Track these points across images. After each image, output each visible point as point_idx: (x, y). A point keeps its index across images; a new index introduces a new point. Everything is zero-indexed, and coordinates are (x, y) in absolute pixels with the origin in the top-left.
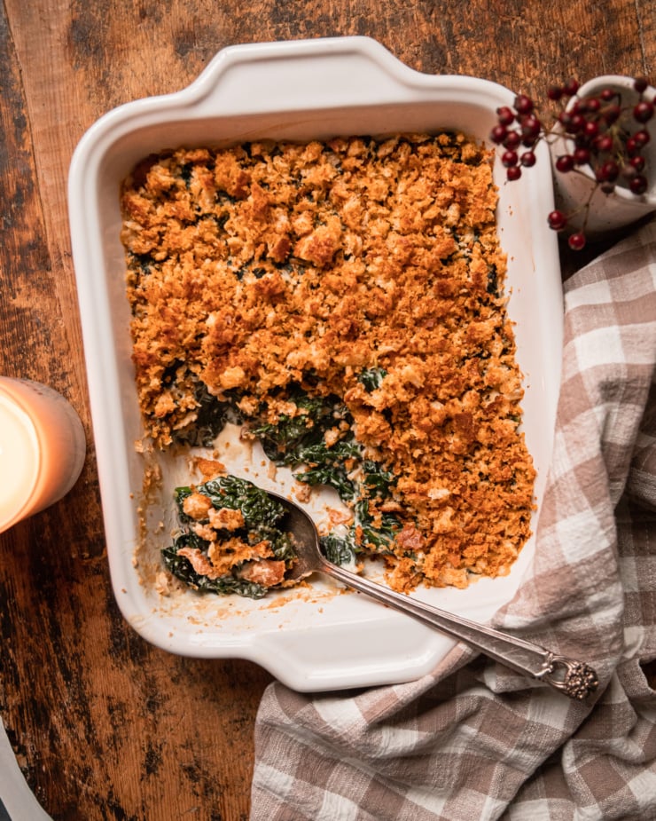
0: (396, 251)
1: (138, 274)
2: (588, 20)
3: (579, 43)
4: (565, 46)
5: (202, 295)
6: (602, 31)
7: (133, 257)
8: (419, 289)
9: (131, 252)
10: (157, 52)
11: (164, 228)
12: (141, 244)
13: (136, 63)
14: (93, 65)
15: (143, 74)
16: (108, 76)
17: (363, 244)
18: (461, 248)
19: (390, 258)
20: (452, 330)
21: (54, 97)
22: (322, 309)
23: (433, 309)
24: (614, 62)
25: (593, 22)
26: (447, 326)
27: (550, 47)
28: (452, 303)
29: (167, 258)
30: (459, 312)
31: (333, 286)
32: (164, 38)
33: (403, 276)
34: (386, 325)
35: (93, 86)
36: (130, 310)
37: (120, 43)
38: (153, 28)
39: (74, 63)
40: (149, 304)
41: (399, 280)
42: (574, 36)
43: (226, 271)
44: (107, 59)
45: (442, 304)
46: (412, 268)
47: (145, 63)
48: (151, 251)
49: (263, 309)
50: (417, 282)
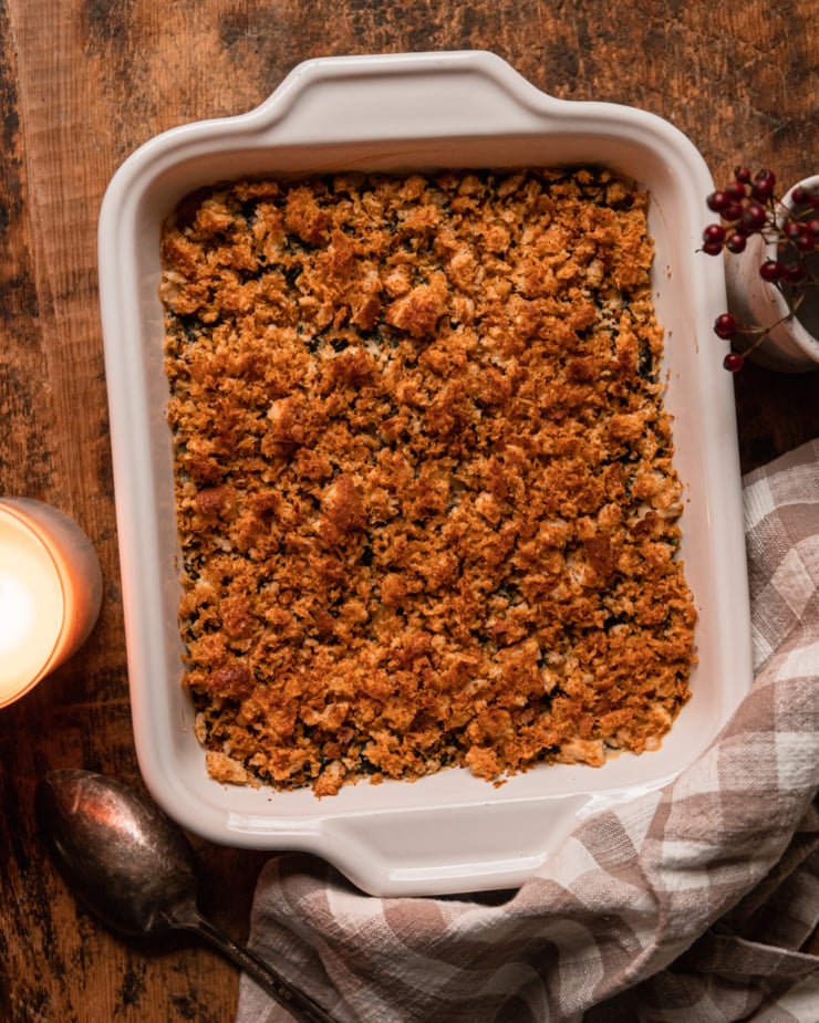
0: (519, 320)
1: (179, 340)
2: (765, 28)
3: (753, 57)
4: (734, 59)
5: (264, 373)
6: (782, 44)
7: (174, 319)
8: (547, 370)
9: (172, 312)
10: (197, 39)
11: (216, 283)
12: (184, 302)
13: (169, 52)
14: (112, 52)
15: (177, 66)
16: (131, 65)
17: (476, 309)
18: (605, 316)
19: (511, 328)
20: (589, 425)
21: (58, 91)
22: (418, 396)
23: (565, 396)
24: (797, 85)
25: (772, 30)
26: (582, 420)
27: (714, 59)
28: (590, 389)
29: (219, 322)
30: (598, 400)
31: (435, 364)
32: (207, 20)
33: (527, 353)
34: (503, 416)
35: (110, 79)
36: (167, 387)
37: (148, 24)
38: (193, 7)
39: (87, 48)
40: (193, 381)
41: (522, 358)
42: (746, 48)
43: (295, 342)
44: (131, 43)
45: (575, 392)
46: (538, 343)
47: (180, 52)
48: (198, 311)
49: (343, 393)
50: (545, 361)
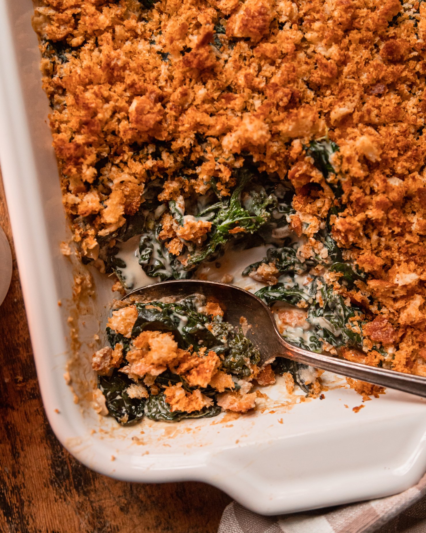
0: (336, 14)
1: (54, 63)
5: (124, 78)
7: (47, 43)
8: (365, 53)
9: (45, 39)
11: (79, 10)
12: (54, 28)
17: (299, 10)
18: (405, 10)
19: (330, 22)
20: (405, 98)
22: (257, 80)
23: (383, 73)
26: (400, 93)
28: (404, 66)
29: (85, 42)
30: (410, 76)
31: (268, 54)
33: (346, 40)
34: (332, 94)
36: (48, 102)
40: (68, 94)
41: (342, 45)
43: (149, 51)
45: (391, 68)
46: (355, 31)
48: (66, 37)
49: (193, 88)
50: (362, 46)
